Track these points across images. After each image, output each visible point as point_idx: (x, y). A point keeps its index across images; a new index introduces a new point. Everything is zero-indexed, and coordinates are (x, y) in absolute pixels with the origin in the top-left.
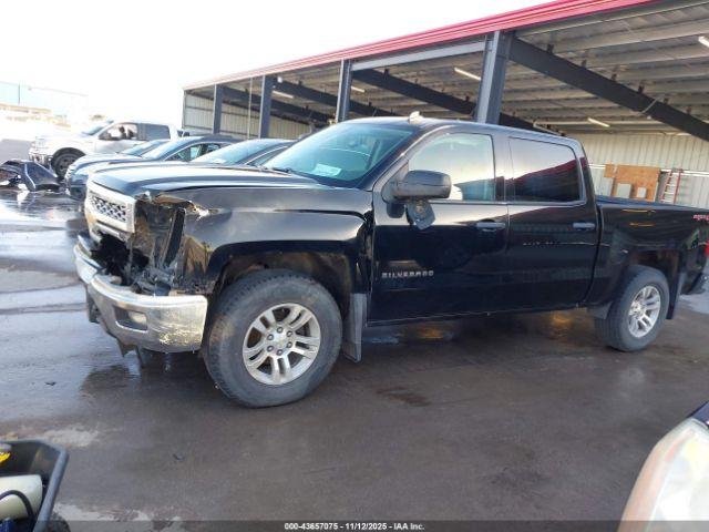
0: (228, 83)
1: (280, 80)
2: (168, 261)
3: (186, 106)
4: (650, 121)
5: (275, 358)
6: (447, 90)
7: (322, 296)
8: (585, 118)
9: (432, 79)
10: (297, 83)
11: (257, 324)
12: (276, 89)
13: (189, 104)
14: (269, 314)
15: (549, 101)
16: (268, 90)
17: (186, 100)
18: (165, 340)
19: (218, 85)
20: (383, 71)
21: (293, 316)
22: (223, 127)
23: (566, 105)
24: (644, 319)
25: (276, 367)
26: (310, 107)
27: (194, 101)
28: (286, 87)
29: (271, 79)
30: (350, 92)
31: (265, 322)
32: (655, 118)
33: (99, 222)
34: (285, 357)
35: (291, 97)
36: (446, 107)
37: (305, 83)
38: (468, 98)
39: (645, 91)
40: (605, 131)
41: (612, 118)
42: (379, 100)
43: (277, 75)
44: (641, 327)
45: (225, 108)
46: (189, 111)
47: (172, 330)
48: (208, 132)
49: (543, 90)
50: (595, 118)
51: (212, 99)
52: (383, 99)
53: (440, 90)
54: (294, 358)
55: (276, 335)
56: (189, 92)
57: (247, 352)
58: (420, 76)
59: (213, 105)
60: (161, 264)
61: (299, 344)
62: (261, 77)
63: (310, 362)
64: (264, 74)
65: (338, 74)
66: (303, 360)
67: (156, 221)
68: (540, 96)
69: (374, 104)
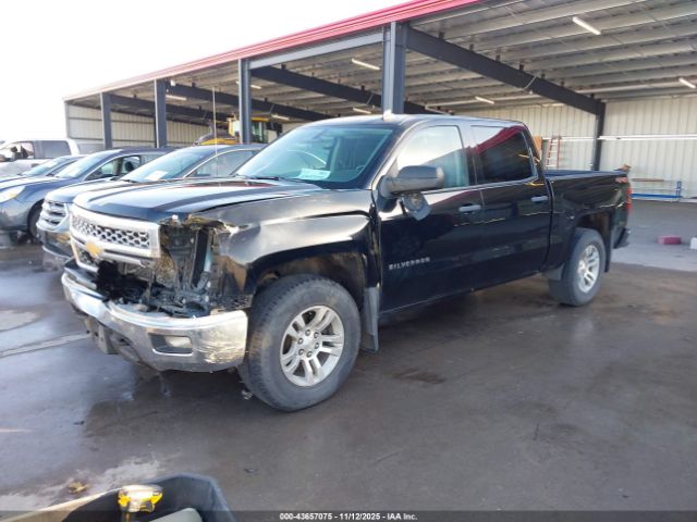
0: (117, 90)
1: (173, 83)
2: (195, 281)
3: (69, 118)
4: (531, 95)
5: (306, 360)
6: (343, 81)
7: (341, 294)
8: (473, 97)
9: (326, 72)
10: (190, 85)
11: (290, 331)
12: (170, 93)
13: (71, 116)
14: (299, 319)
15: (439, 83)
16: (161, 95)
17: (67, 112)
18: (211, 359)
19: (104, 93)
20: (280, 67)
21: (319, 317)
22: (114, 136)
23: (456, 86)
24: (589, 276)
25: (309, 369)
26: (203, 108)
27: (77, 111)
28: (179, 90)
29: (164, 84)
30: (251, 90)
31: (296, 327)
32: (535, 92)
33: (107, 251)
34: (314, 357)
35: (184, 99)
37: (199, 84)
38: (363, 87)
39: (525, 69)
40: (491, 108)
41: (496, 95)
42: (275, 95)
43: (169, 78)
44: (587, 283)
45: (114, 116)
46: (73, 122)
47: (217, 349)
48: (100, 142)
49: (433, 74)
50: (480, 96)
51: (99, 108)
52: (279, 94)
53: (336, 81)
54: (322, 357)
55: (305, 338)
56: (70, 103)
57: (284, 358)
58: (317, 69)
59: (101, 114)
60: (187, 285)
61: (326, 344)
62: (152, 82)
63: (337, 359)
64: (155, 78)
65: (237, 71)
66: (330, 358)
67: (177, 243)
68: (432, 80)
69: (270, 100)
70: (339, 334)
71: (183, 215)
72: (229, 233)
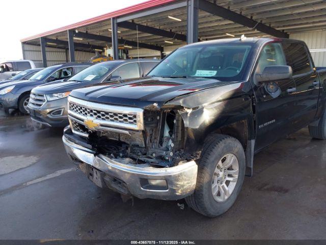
0: (48, 36)
1: (77, 31)
3: (24, 51)
4: (256, 31)
5: (221, 186)
6: (162, 27)
8: (225, 34)
9: (153, 23)
10: (85, 32)
11: (216, 170)
12: (76, 36)
13: (25, 49)
14: (220, 163)
15: (209, 27)
16: (71, 37)
17: (23, 47)
18: (179, 193)
19: (41, 38)
20: (131, 21)
22: (48, 58)
23: (217, 28)
26: (90, 43)
27: (28, 47)
28: (80, 35)
29: (72, 32)
31: (218, 167)
32: (258, 30)
34: (224, 184)
35: (82, 39)
36: (161, 36)
37: (89, 31)
38: (171, 30)
39: (253, 18)
41: (235, 32)
42: (126, 36)
43: (75, 29)
45: (47, 49)
46: (26, 52)
47: (183, 186)
48: (41, 62)
49: (207, 22)
50: (229, 33)
51: (39, 45)
52: (128, 35)
53: (158, 28)
54: (228, 183)
55: (220, 173)
56: (24, 43)
57: (213, 186)
58: (148, 22)
59: (41, 48)
61: (229, 175)
62: (67, 31)
63: (235, 183)
64: (68, 29)
65: (111, 24)
68: (206, 25)
69: (124, 38)
70: (236, 169)
71: (159, 103)
72: (187, 113)
